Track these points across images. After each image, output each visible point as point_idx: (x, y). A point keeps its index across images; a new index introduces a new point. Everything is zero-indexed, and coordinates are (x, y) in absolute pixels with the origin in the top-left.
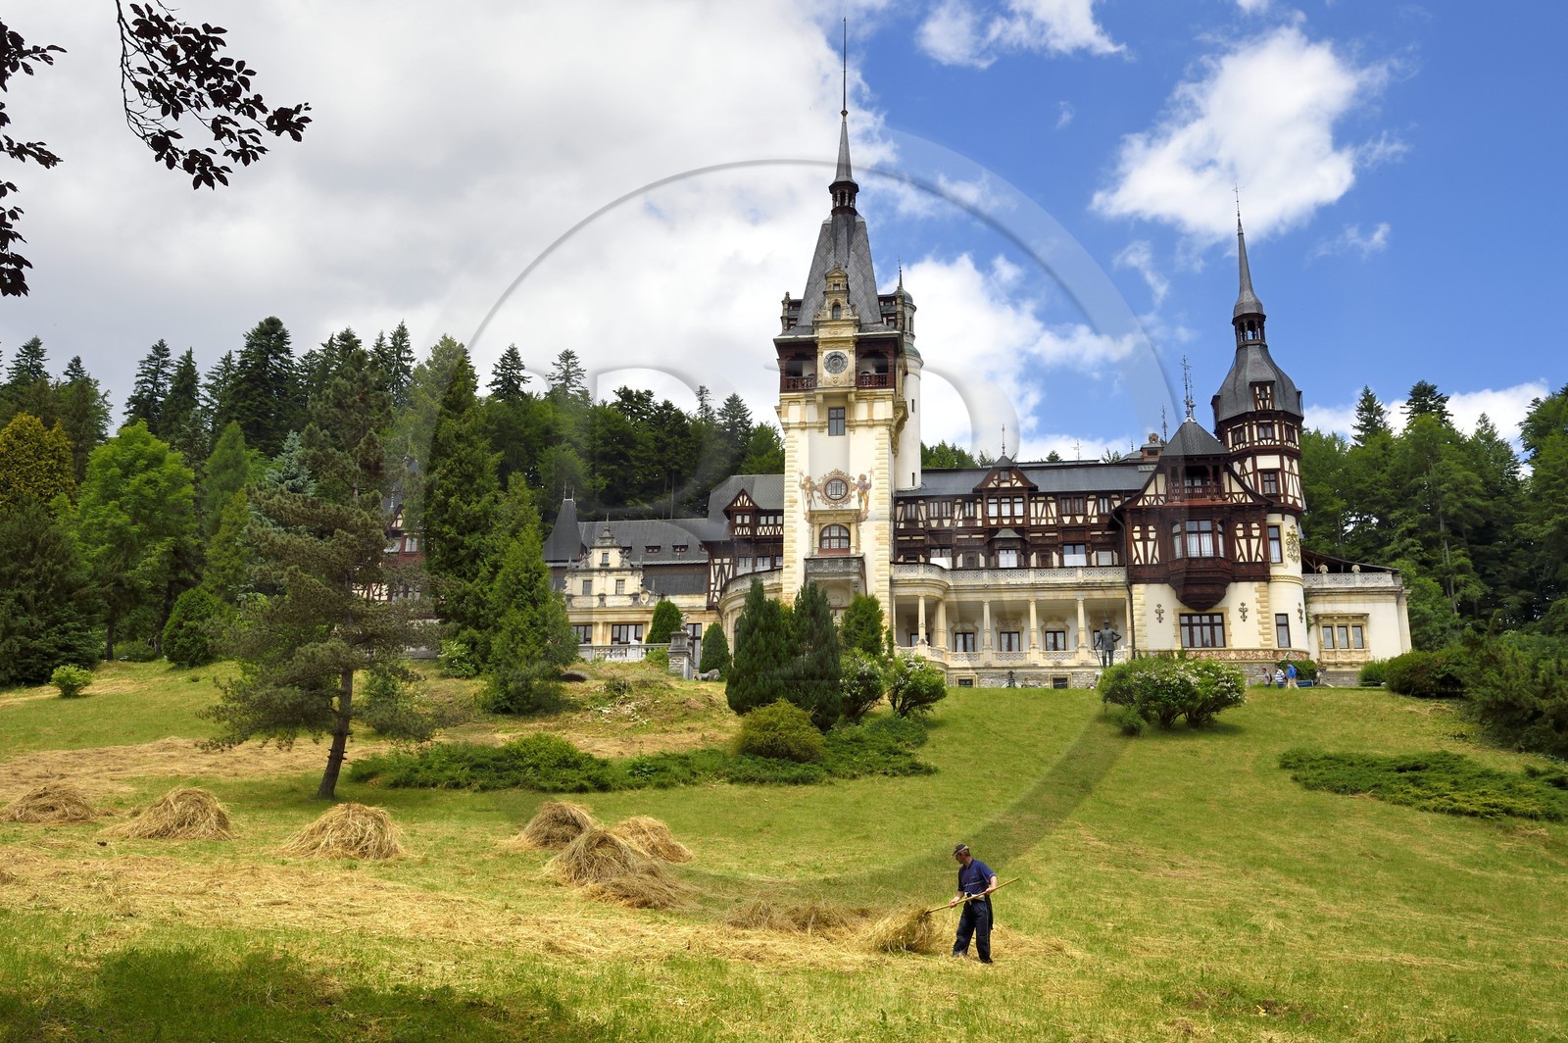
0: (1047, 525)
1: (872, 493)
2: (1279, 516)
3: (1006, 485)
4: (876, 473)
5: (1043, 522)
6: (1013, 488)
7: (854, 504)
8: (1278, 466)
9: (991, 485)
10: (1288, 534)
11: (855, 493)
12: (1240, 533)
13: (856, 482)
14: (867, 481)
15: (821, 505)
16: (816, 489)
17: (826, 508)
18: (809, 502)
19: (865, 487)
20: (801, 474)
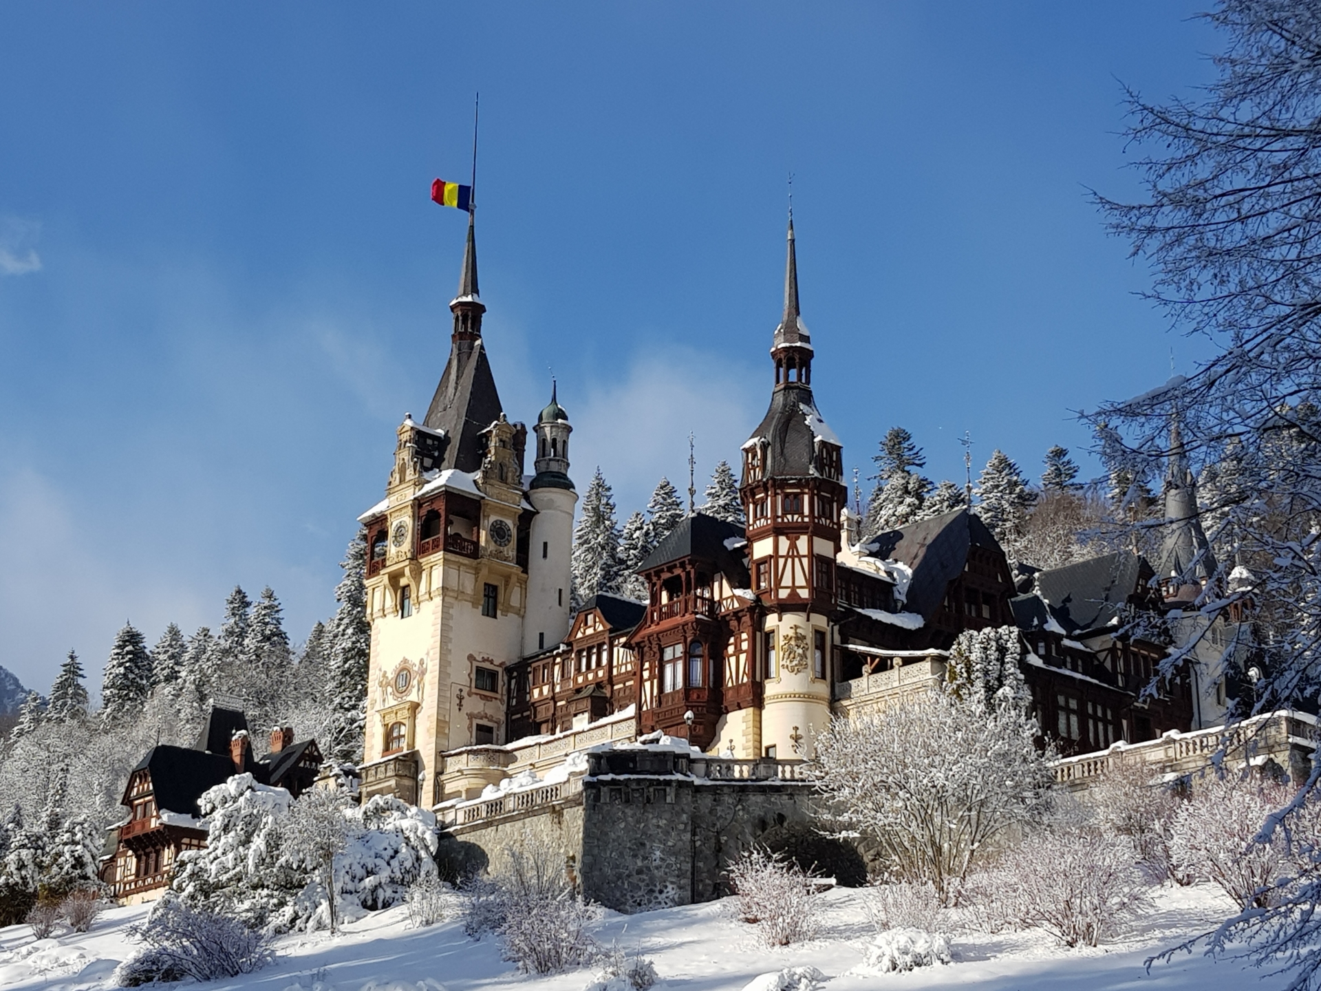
0: (627, 672)
1: (427, 677)
2: (775, 616)
3: (590, 631)
4: (431, 653)
5: (623, 670)
6: (597, 634)
7: (413, 697)
8: (770, 551)
9: (580, 635)
10: (785, 637)
11: (415, 682)
12: (731, 649)
13: (416, 669)
14: (424, 666)
15: (391, 702)
16: (388, 684)
17: (396, 703)
18: (384, 700)
19: (423, 673)
20: (380, 670)
